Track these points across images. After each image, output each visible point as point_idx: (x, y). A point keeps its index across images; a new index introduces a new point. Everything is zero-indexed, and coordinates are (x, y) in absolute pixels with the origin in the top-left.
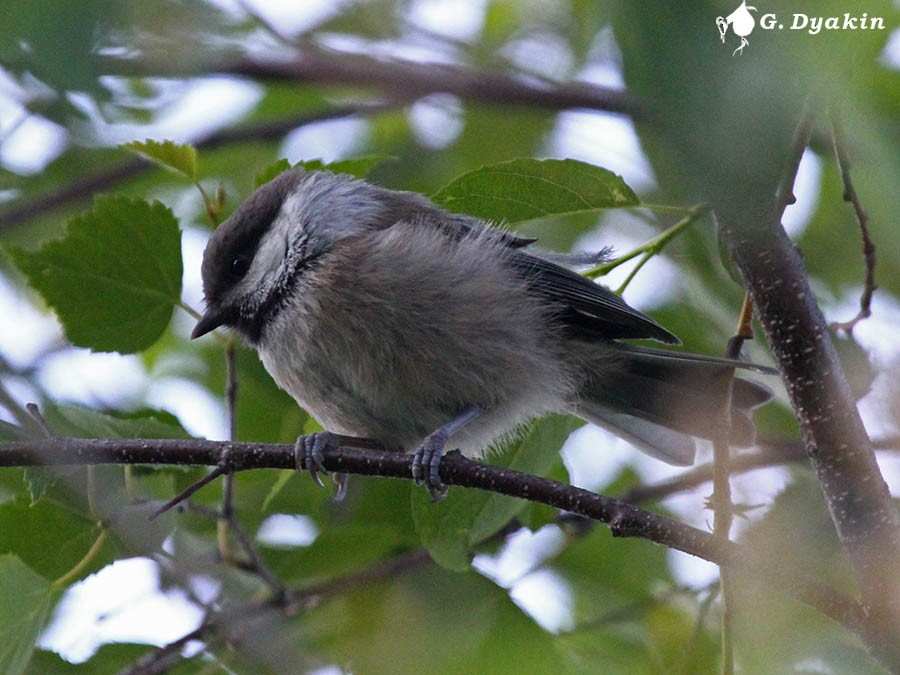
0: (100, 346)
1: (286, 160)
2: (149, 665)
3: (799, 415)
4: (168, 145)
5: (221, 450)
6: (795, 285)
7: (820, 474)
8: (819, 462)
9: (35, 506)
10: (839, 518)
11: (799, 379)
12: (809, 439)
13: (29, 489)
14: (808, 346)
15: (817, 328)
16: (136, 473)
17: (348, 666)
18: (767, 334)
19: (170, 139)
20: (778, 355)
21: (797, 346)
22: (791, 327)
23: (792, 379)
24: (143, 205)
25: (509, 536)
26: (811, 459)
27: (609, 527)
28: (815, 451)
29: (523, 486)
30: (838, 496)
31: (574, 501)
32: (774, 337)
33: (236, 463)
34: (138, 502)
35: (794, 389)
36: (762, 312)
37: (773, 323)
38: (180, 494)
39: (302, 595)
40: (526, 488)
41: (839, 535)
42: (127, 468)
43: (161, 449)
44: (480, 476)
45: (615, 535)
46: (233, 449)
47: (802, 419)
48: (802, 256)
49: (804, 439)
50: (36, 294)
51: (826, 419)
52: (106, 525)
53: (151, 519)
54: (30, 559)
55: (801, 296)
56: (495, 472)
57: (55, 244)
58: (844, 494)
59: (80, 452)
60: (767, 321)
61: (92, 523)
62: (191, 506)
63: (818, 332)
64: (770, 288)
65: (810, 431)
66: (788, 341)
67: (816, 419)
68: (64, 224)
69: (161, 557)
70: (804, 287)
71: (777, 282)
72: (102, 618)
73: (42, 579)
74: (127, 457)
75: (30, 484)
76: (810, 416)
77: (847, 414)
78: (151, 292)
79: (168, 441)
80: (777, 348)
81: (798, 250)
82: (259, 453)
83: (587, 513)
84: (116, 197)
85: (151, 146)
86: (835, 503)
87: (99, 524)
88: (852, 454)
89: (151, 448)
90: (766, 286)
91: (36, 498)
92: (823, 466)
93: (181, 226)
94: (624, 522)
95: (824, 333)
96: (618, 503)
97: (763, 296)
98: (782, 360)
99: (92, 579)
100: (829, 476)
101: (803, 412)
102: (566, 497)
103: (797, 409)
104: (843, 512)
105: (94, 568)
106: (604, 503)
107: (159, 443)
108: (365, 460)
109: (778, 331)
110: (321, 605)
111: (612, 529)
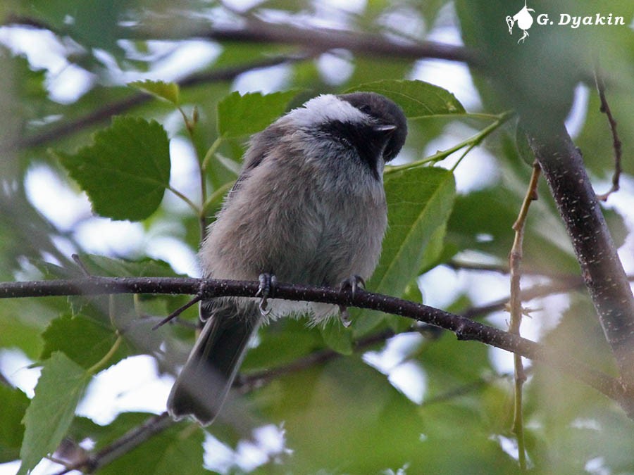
0: (117, 216)
1: (238, 92)
2: (151, 426)
3: (580, 259)
4: (160, 84)
5: (199, 284)
6: (577, 174)
7: (594, 298)
8: (593, 290)
9: (75, 319)
10: (606, 326)
11: (580, 236)
12: (587, 275)
13: (71, 307)
14: (585, 214)
15: (591, 202)
16: (142, 299)
17: (282, 425)
18: (558, 206)
19: (161, 79)
20: (566, 220)
21: (578, 214)
22: (575, 202)
23: (575, 236)
24: (144, 123)
25: (388, 340)
26: (588, 288)
27: (455, 334)
28: (591, 283)
29: (399, 307)
30: (606, 312)
31: (432, 317)
32: (563, 208)
33: (209, 293)
34: (143, 317)
35: (576, 242)
36: (555, 192)
37: (562, 199)
38: (172, 314)
39: (252, 379)
40: (401, 308)
41: (607, 338)
42: (136, 296)
43: (160, 284)
44: (370, 300)
45: (459, 339)
46: (208, 283)
47: (582, 262)
48: (581, 154)
49: (584, 275)
50: (75, 183)
51: (598, 262)
52: (121, 332)
53: (154, 329)
54: (71, 355)
55: (581, 181)
56: (380, 298)
57: (87, 150)
58: (611, 311)
59: (107, 286)
60: (558, 197)
61: (113, 332)
62: (177, 320)
63: (593, 205)
64: (560, 176)
65: (587, 270)
66: (573, 211)
67: (591, 262)
68: (92, 135)
69: (158, 354)
70: (583, 175)
71: (565, 172)
72: (120, 395)
73: (80, 368)
74: (138, 288)
75: (72, 304)
76: (587, 260)
77: (611, 259)
78: (150, 180)
79: (165, 279)
80: (565, 215)
81: (579, 151)
82: (225, 286)
83: (440, 324)
84: (126, 117)
85: (149, 84)
86: (604, 317)
87: (117, 332)
88: (614, 285)
89: (154, 283)
90: (558, 175)
91: (76, 313)
92: (596, 293)
93: (170, 136)
94: (465, 330)
95: (596, 205)
96: (461, 317)
97: (556, 181)
98: (569, 223)
99: (113, 368)
100: (599, 300)
101: (583, 257)
102: (427, 314)
103: (578, 255)
104: (609, 323)
105: (114, 361)
106: (452, 318)
107: (159, 280)
108: (295, 290)
109: (566, 204)
110: (265, 385)
111: (457, 334)
